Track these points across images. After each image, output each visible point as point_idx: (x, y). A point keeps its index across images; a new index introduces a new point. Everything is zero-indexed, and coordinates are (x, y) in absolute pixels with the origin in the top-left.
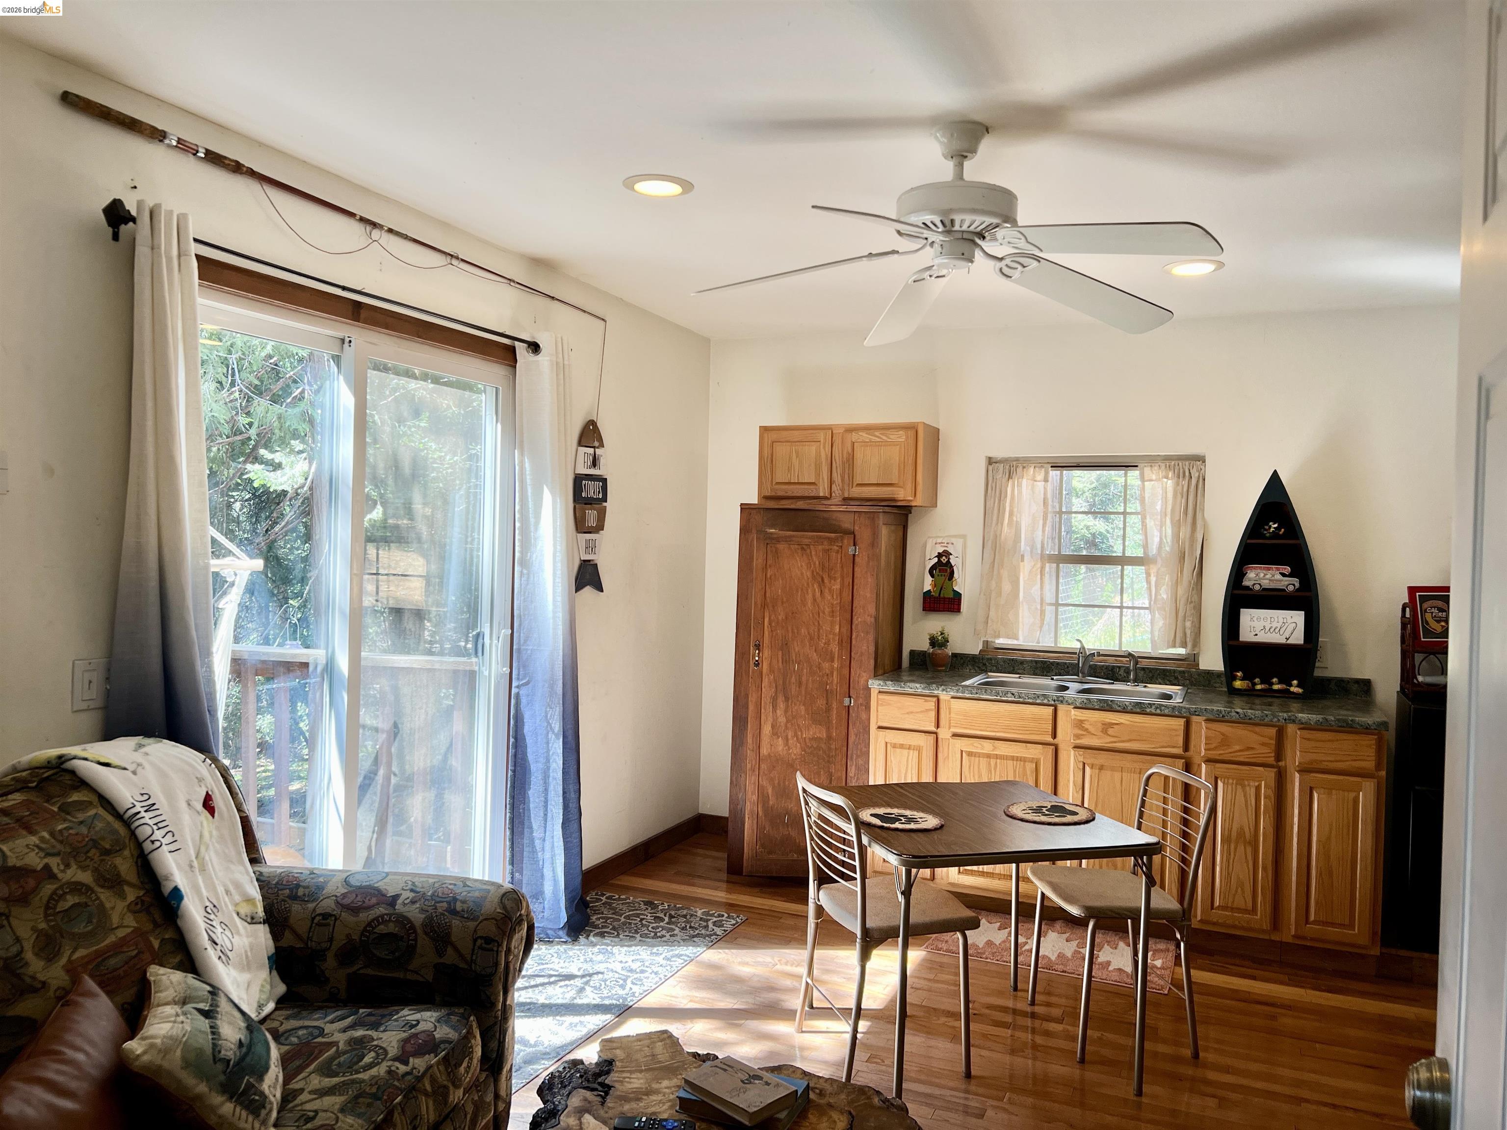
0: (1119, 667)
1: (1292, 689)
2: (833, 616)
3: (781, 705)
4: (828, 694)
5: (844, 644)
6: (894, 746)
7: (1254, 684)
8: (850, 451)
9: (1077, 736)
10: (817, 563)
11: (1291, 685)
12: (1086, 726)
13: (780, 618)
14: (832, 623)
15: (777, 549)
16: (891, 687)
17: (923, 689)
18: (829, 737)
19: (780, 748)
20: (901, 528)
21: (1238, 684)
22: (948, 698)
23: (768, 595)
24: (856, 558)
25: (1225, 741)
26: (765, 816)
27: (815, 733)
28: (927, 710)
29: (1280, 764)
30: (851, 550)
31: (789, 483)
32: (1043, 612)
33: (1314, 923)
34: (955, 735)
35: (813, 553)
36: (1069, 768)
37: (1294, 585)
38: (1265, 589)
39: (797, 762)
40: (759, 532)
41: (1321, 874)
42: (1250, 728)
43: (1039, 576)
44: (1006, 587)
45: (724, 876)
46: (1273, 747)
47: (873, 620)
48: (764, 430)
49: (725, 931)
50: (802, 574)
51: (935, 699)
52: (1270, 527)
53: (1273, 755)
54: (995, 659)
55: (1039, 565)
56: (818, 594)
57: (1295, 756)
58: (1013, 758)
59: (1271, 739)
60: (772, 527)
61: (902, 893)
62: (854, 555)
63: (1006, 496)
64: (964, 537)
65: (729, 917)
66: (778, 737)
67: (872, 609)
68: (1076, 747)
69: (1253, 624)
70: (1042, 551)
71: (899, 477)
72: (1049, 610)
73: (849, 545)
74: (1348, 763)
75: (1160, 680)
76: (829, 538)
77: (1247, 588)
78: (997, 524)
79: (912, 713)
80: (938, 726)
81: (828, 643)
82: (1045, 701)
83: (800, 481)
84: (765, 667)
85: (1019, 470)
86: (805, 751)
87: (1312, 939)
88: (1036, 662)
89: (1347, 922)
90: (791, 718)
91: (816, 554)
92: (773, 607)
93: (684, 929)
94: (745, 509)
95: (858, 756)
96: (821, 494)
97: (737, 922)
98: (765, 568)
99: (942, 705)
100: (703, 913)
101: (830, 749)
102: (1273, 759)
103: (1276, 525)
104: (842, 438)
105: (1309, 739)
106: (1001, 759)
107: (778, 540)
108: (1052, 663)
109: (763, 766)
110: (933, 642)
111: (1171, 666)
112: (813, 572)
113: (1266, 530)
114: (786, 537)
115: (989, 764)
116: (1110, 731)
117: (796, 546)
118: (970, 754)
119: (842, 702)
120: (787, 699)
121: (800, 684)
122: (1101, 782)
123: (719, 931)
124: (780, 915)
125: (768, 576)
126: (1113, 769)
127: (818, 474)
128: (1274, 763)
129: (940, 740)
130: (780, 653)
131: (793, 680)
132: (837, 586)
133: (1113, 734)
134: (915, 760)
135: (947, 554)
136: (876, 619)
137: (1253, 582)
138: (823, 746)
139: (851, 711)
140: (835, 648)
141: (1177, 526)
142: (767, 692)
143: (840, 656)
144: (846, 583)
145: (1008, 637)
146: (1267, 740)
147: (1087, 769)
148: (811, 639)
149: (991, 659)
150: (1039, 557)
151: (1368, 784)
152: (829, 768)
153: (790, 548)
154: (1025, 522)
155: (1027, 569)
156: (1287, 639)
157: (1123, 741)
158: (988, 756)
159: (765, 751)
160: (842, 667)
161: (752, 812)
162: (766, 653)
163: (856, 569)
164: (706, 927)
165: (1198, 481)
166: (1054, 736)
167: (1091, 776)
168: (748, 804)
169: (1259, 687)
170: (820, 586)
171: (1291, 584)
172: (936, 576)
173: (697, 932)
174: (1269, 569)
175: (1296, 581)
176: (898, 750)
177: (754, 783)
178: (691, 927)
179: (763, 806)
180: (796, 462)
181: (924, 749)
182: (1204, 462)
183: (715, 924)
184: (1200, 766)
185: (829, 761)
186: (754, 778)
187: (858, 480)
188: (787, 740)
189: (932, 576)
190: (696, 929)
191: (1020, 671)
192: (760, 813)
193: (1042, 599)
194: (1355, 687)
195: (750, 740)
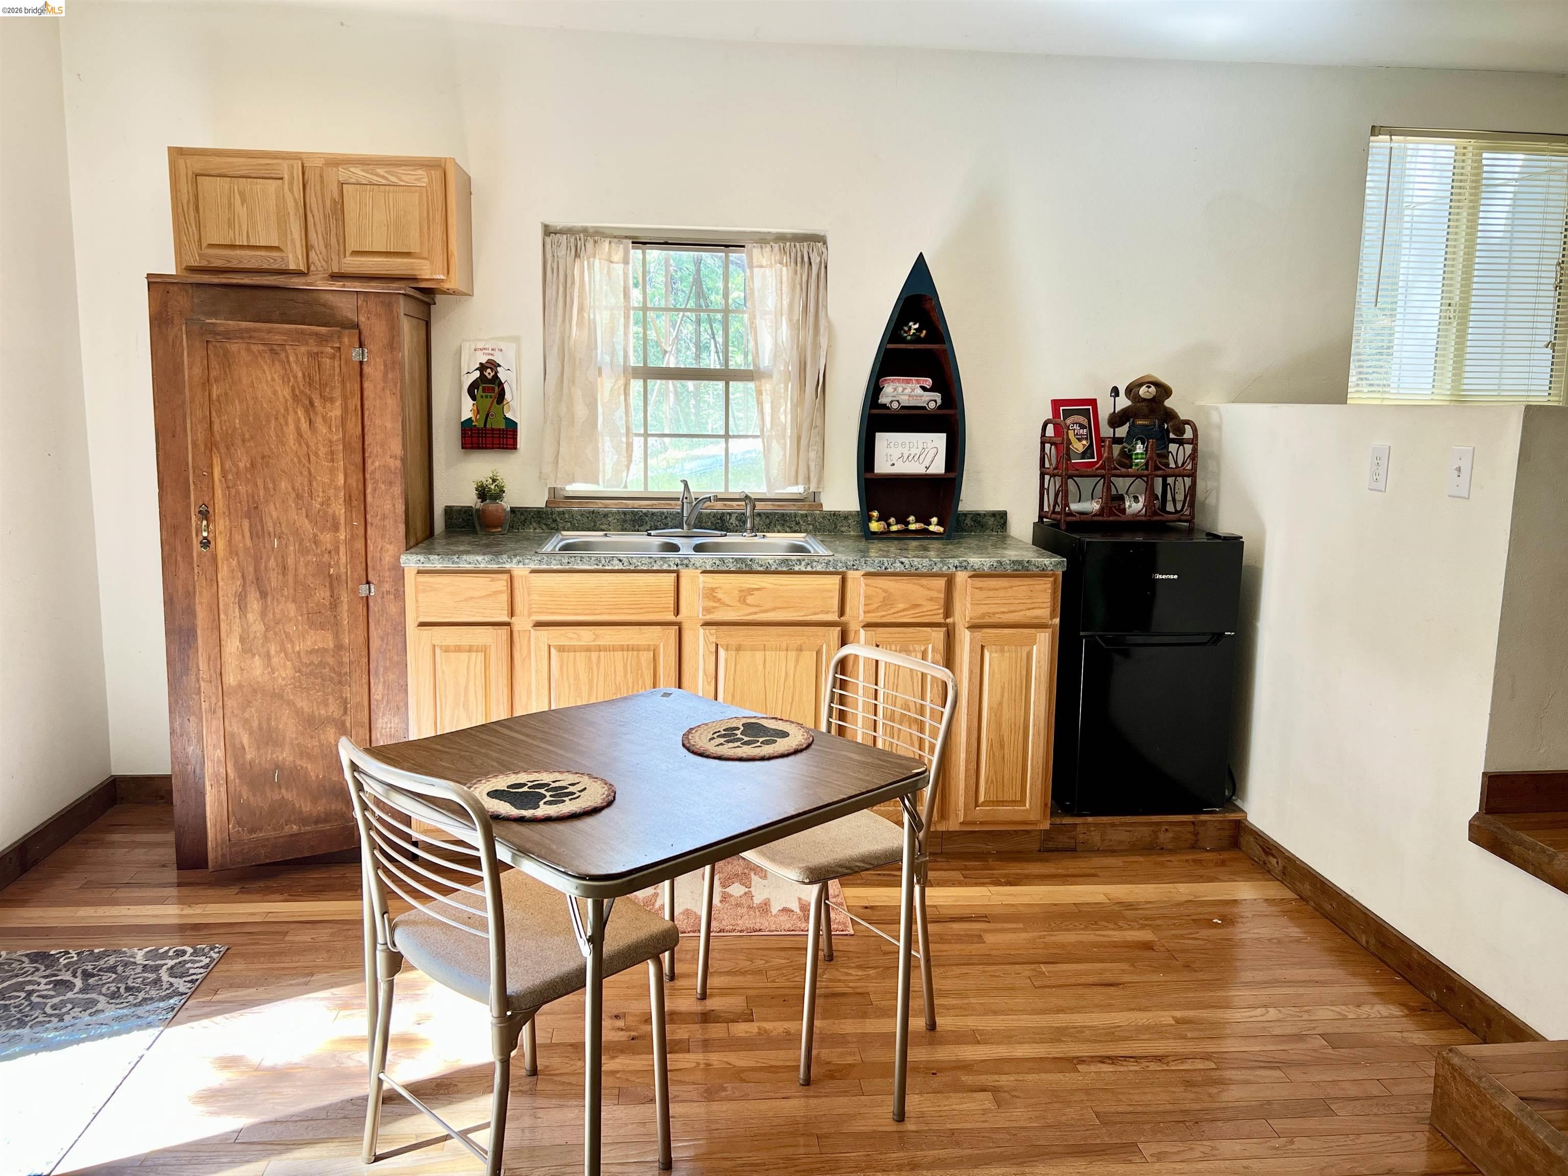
0: (730, 514)
1: (932, 528)
2: (332, 460)
3: (254, 604)
4: (333, 582)
5: (355, 503)
6: (447, 650)
7: (889, 525)
8: (336, 195)
9: (707, 610)
10: (300, 375)
11: (930, 524)
12: (720, 595)
13: (241, 465)
14: (333, 471)
15: (226, 353)
16: (436, 562)
17: (489, 562)
18: (339, 647)
19: (258, 672)
20: (423, 324)
21: (875, 526)
22: (526, 572)
23: (216, 427)
24: (365, 367)
25: (888, 600)
26: (240, 777)
27: (315, 643)
28: (496, 593)
29: (948, 621)
30: (356, 354)
31: (233, 247)
32: (629, 446)
33: (983, 804)
34: (539, 624)
35: (292, 359)
36: (697, 653)
37: (935, 401)
38: (903, 408)
39: (288, 689)
40: (188, 321)
41: (992, 745)
42: (915, 580)
43: (622, 397)
44: (581, 411)
45: (172, 875)
46: (942, 602)
47: (398, 463)
48: (177, 154)
49: (192, 981)
50: (275, 393)
51: (506, 577)
52: (910, 328)
53: (942, 611)
54: (569, 512)
55: (621, 382)
56: (304, 426)
57: (963, 612)
58: (622, 648)
59: (939, 592)
60: (214, 314)
61: (590, 940)
62: (361, 363)
63: (573, 283)
64: (516, 339)
65: (195, 953)
66: (254, 655)
67: (396, 446)
68: (707, 624)
69: (890, 451)
70: (625, 362)
71: (421, 243)
72: (638, 442)
73: (351, 346)
74: (1021, 613)
75: (779, 527)
76: (316, 334)
77: (884, 406)
78: (564, 321)
79: (472, 598)
80: (512, 614)
81: (326, 502)
82: (665, 567)
83: (252, 243)
84: (221, 545)
85: (590, 245)
86: (299, 671)
87: (982, 823)
88: (625, 513)
89: (1018, 798)
90: (272, 624)
91: (297, 361)
92: (228, 448)
93: (114, 995)
94: (156, 283)
95: (386, 669)
96: (292, 266)
97: (212, 959)
98: (207, 383)
99: (517, 584)
100: (147, 956)
101: (341, 664)
102: (942, 616)
103: (917, 326)
104: (321, 176)
105: (981, 589)
106: (605, 650)
107: (228, 335)
108: (646, 514)
109: (229, 703)
110: (483, 493)
111: (791, 509)
112: (293, 390)
113: (905, 332)
114: (241, 331)
115: (590, 659)
116: (750, 600)
117: (261, 348)
118: (561, 649)
119: (355, 591)
120: (263, 595)
121: (284, 569)
122: (738, 667)
123: (181, 985)
124: (285, 928)
125: (214, 396)
126: (754, 649)
127: (283, 232)
128: (943, 621)
129: (516, 635)
130: (246, 523)
131: (272, 563)
132: (336, 412)
133: (753, 603)
134: (480, 666)
135: (493, 365)
136: (404, 460)
137: (890, 399)
138: (331, 661)
139: (371, 604)
140: (339, 509)
141: (796, 328)
142: (228, 587)
143: (349, 521)
144: (351, 407)
145: (586, 481)
146: (935, 594)
147: (721, 651)
148: (299, 497)
149: (563, 513)
150: (621, 369)
151: (1042, 635)
152: (341, 691)
153: (248, 350)
154: (602, 319)
155: (607, 386)
156: (927, 468)
157: (766, 611)
158: (588, 649)
159: (231, 679)
160: (353, 538)
161: (216, 775)
162: (221, 524)
163: (366, 385)
164: (157, 982)
165: (820, 269)
166: (677, 612)
167: (726, 660)
168: (208, 764)
169: (894, 528)
170: (307, 411)
171: (931, 400)
172: (478, 397)
173: (141, 996)
174: (908, 382)
175: (937, 396)
176: (453, 655)
177: (218, 731)
178: (128, 989)
179: (236, 763)
180: (241, 211)
181: (493, 648)
182: (825, 243)
183: (172, 971)
184: (857, 632)
185: (340, 682)
186: (217, 723)
187: (352, 245)
188: (269, 656)
189: (473, 397)
190: (139, 990)
191: (603, 527)
192: (232, 775)
193: (628, 429)
194: (991, 521)
195: (203, 665)
